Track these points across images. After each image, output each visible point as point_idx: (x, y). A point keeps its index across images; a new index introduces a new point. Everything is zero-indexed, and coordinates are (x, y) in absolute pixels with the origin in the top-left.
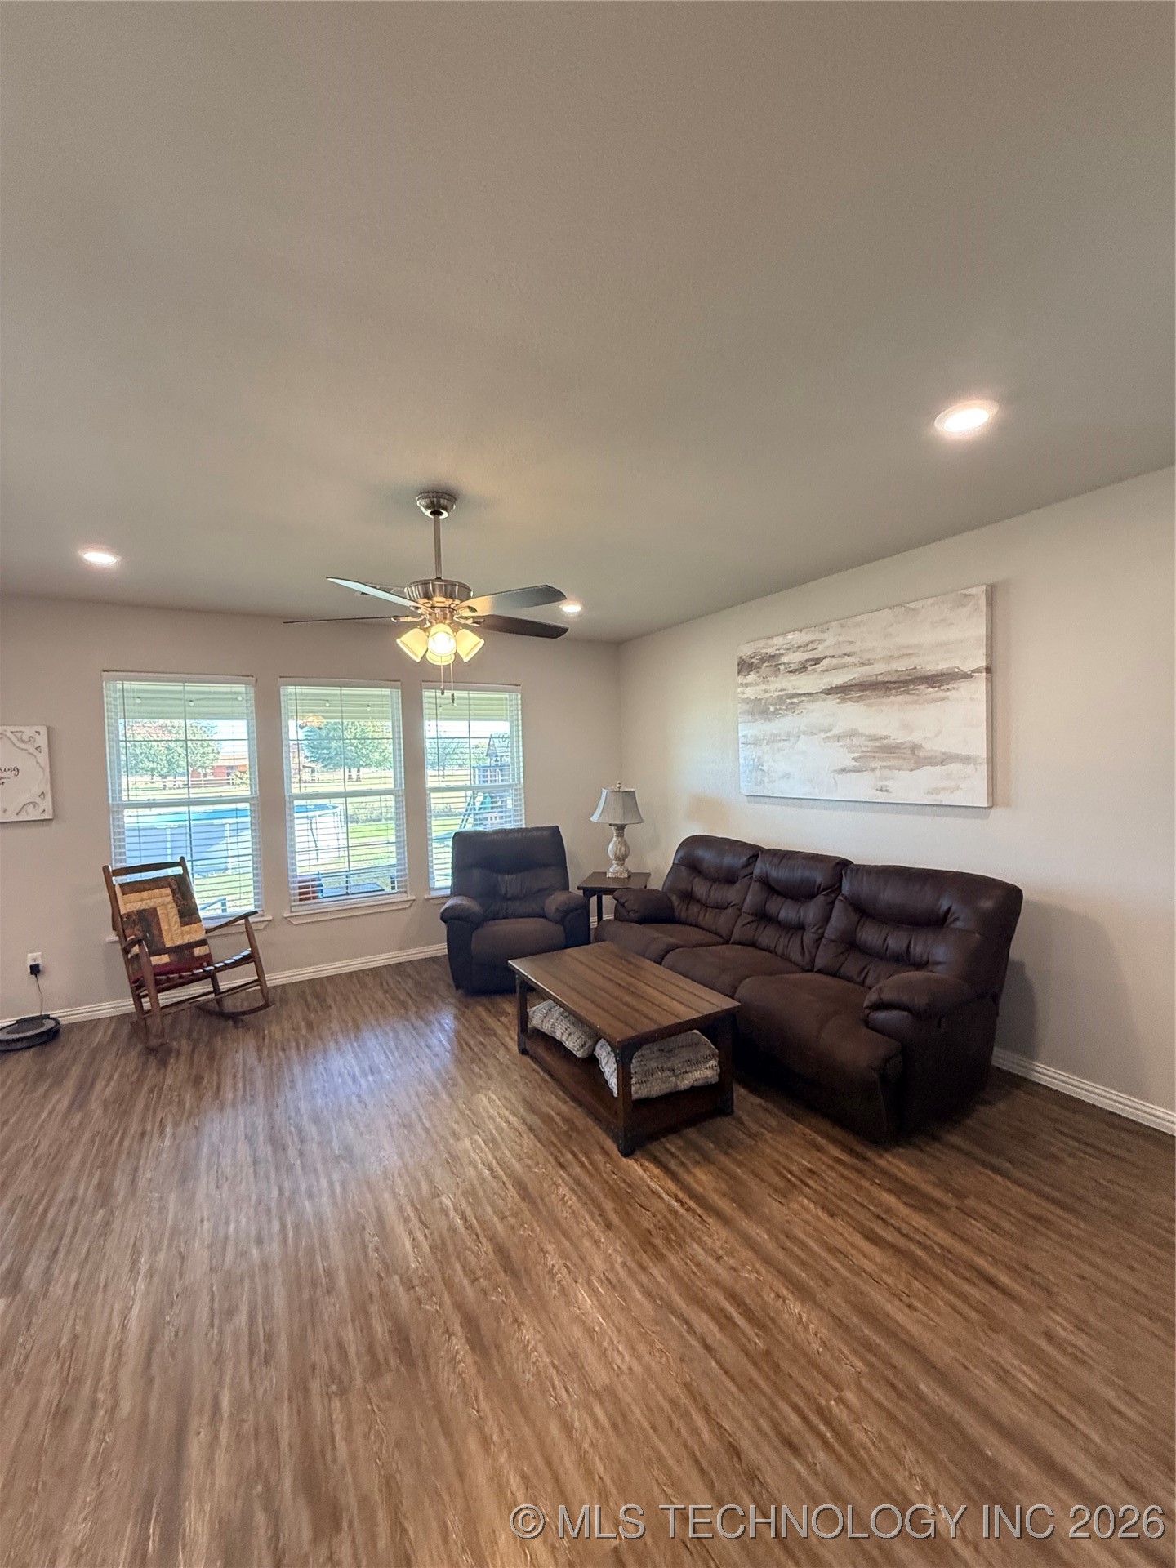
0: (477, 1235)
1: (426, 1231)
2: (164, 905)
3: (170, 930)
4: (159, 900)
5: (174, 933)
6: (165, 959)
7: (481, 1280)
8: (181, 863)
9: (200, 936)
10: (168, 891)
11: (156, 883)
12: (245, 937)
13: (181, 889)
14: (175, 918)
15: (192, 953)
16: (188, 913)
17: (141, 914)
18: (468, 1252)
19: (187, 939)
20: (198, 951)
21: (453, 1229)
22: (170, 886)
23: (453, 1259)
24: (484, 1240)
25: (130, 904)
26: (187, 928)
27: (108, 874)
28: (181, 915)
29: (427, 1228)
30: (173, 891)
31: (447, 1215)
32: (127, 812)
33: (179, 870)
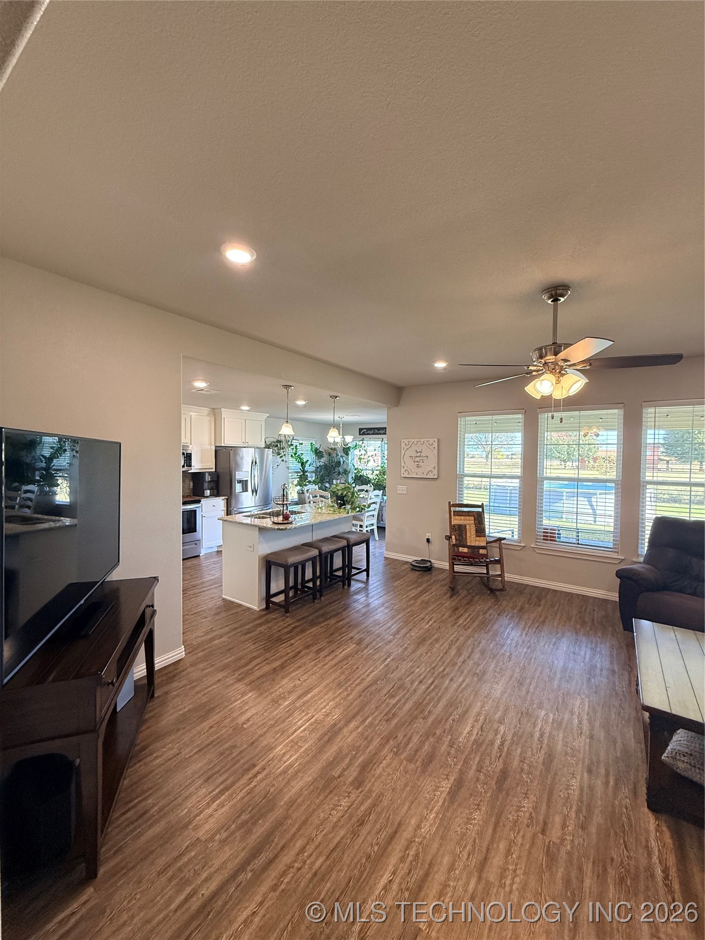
0: (500, 756)
1: (480, 732)
2: (470, 525)
3: (470, 537)
4: (468, 522)
5: (472, 540)
6: (466, 550)
7: (482, 774)
8: (482, 506)
9: (483, 544)
10: (473, 518)
11: (469, 514)
12: (498, 549)
13: (479, 518)
14: (474, 532)
15: (478, 551)
16: (480, 531)
17: (460, 526)
18: (488, 758)
19: (477, 544)
20: (482, 551)
21: (492, 743)
22: (474, 516)
23: (479, 754)
24: (501, 760)
25: (457, 521)
26: (478, 538)
27: (450, 506)
28: (477, 531)
29: (482, 731)
30: (475, 519)
31: (496, 735)
32: (466, 478)
33: (480, 510)
